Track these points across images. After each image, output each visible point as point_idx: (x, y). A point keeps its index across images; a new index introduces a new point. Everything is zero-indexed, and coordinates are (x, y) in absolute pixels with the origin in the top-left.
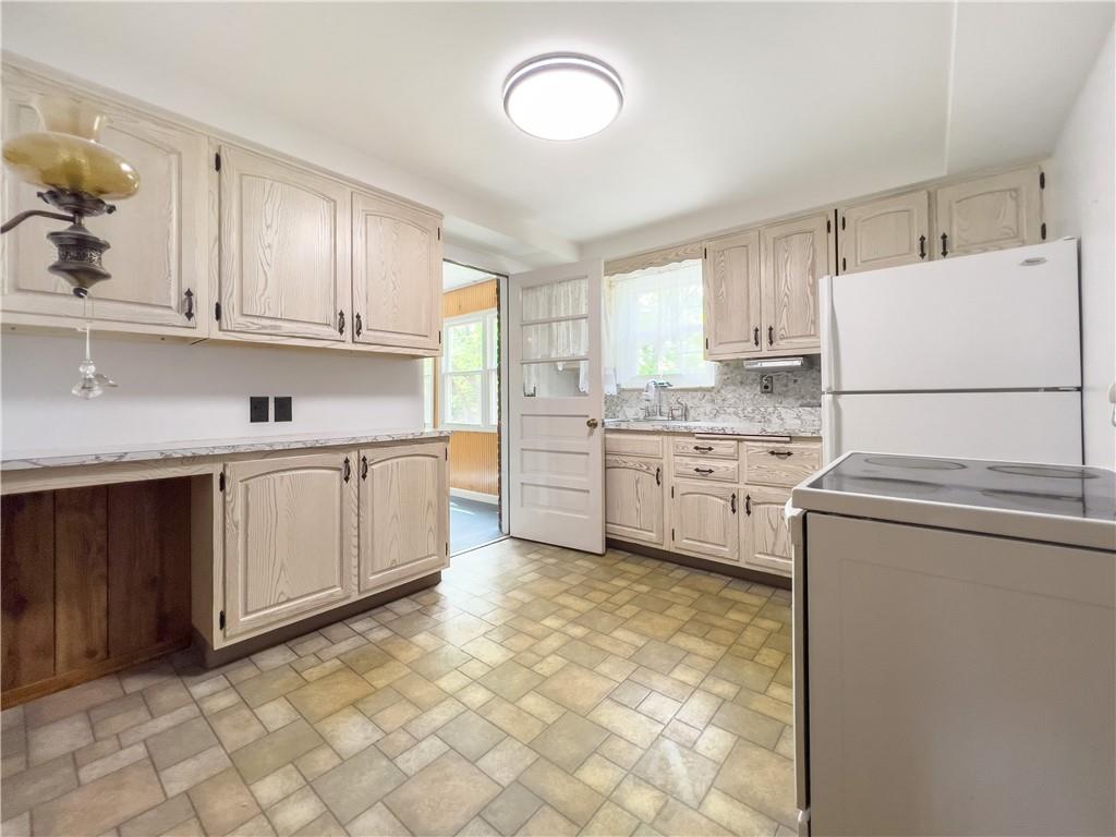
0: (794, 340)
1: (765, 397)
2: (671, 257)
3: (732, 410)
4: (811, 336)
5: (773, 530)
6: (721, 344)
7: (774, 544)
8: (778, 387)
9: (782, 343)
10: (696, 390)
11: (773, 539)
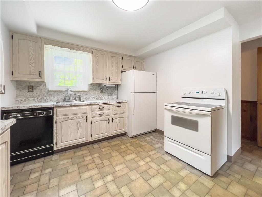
0: (114, 81)
1: (101, 93)
2: (82, 49)
3: (93, 97)
4: (117, 80)
5: (117, 124)
6: (97, 79)
7: (117, 127)
8: (104, 91)
9: (112, 81)
10: (82, 91)
11: (117, 126)
